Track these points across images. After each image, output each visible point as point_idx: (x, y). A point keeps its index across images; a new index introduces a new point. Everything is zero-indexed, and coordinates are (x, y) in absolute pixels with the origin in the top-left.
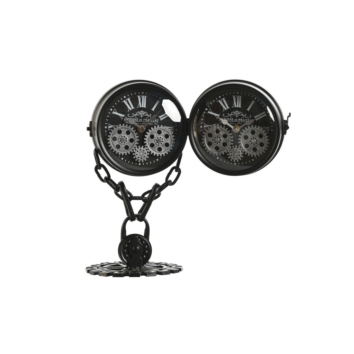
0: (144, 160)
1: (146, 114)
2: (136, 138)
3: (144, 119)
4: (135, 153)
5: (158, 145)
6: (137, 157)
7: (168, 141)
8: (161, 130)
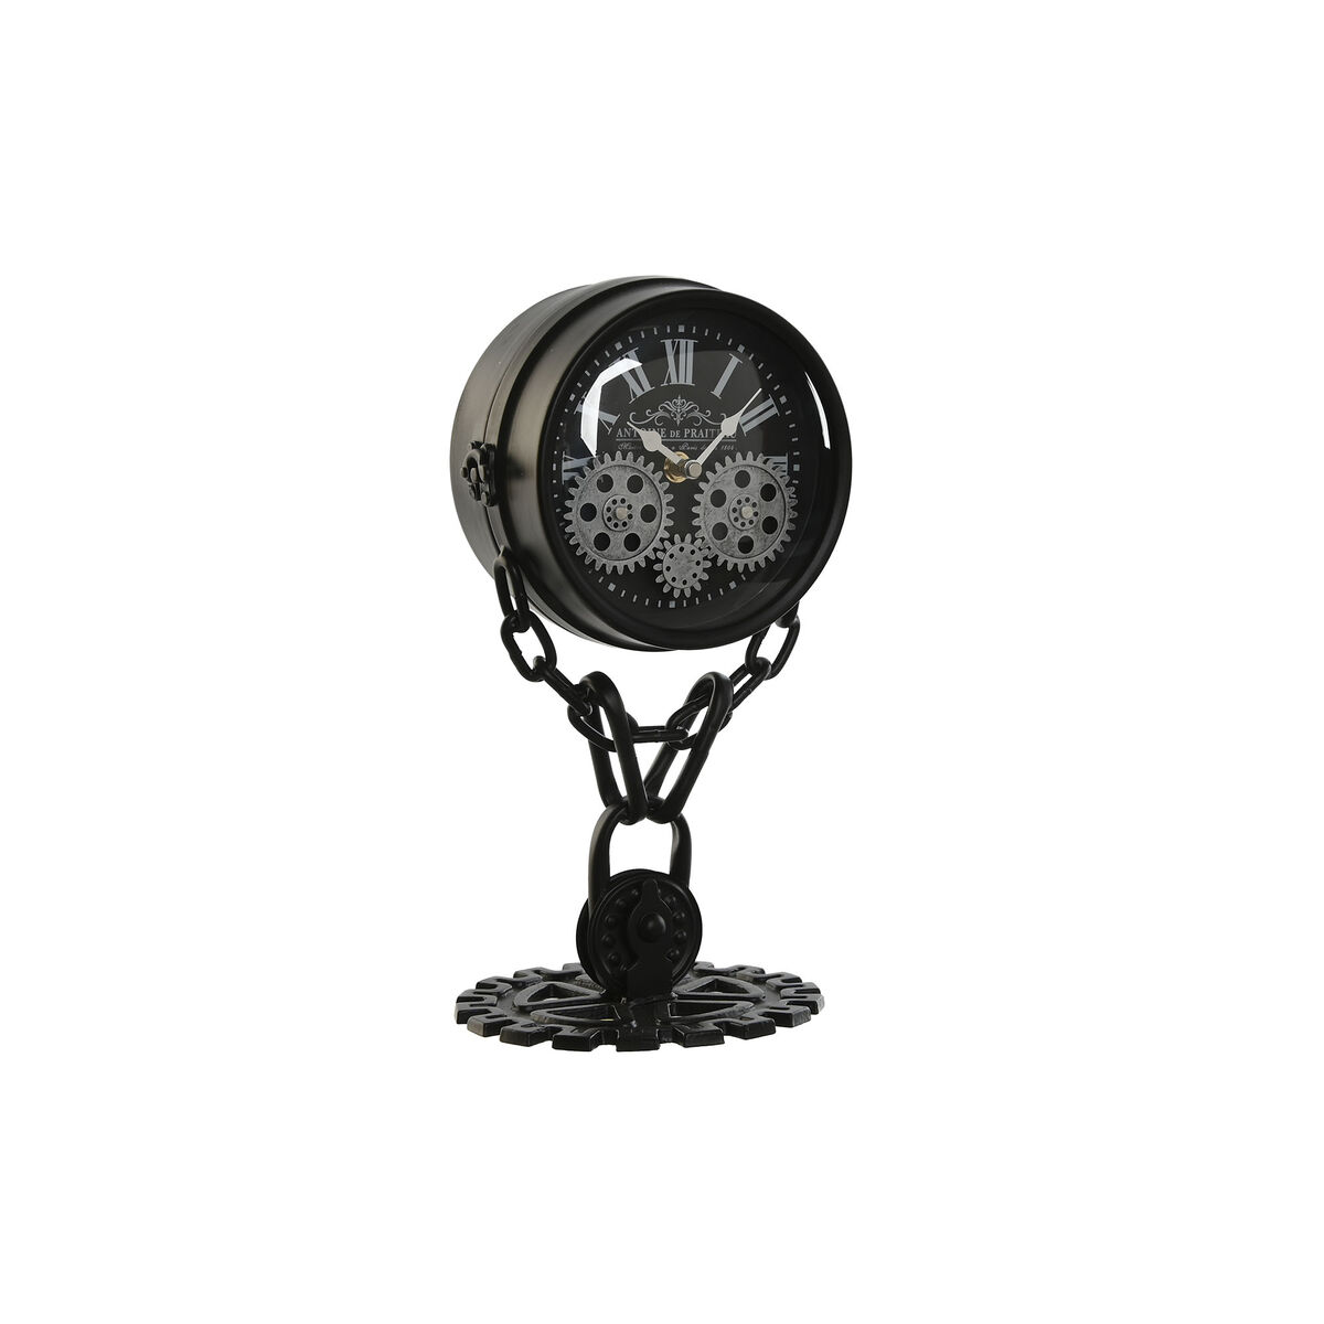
0: (692, 588)
1: (692, 410)
2: (664, 502)
3: (687, 431)
4: (661, 561)
5: (740, 527)
6: (669, 580)
7: (774, 509)
8: (748, 470)
